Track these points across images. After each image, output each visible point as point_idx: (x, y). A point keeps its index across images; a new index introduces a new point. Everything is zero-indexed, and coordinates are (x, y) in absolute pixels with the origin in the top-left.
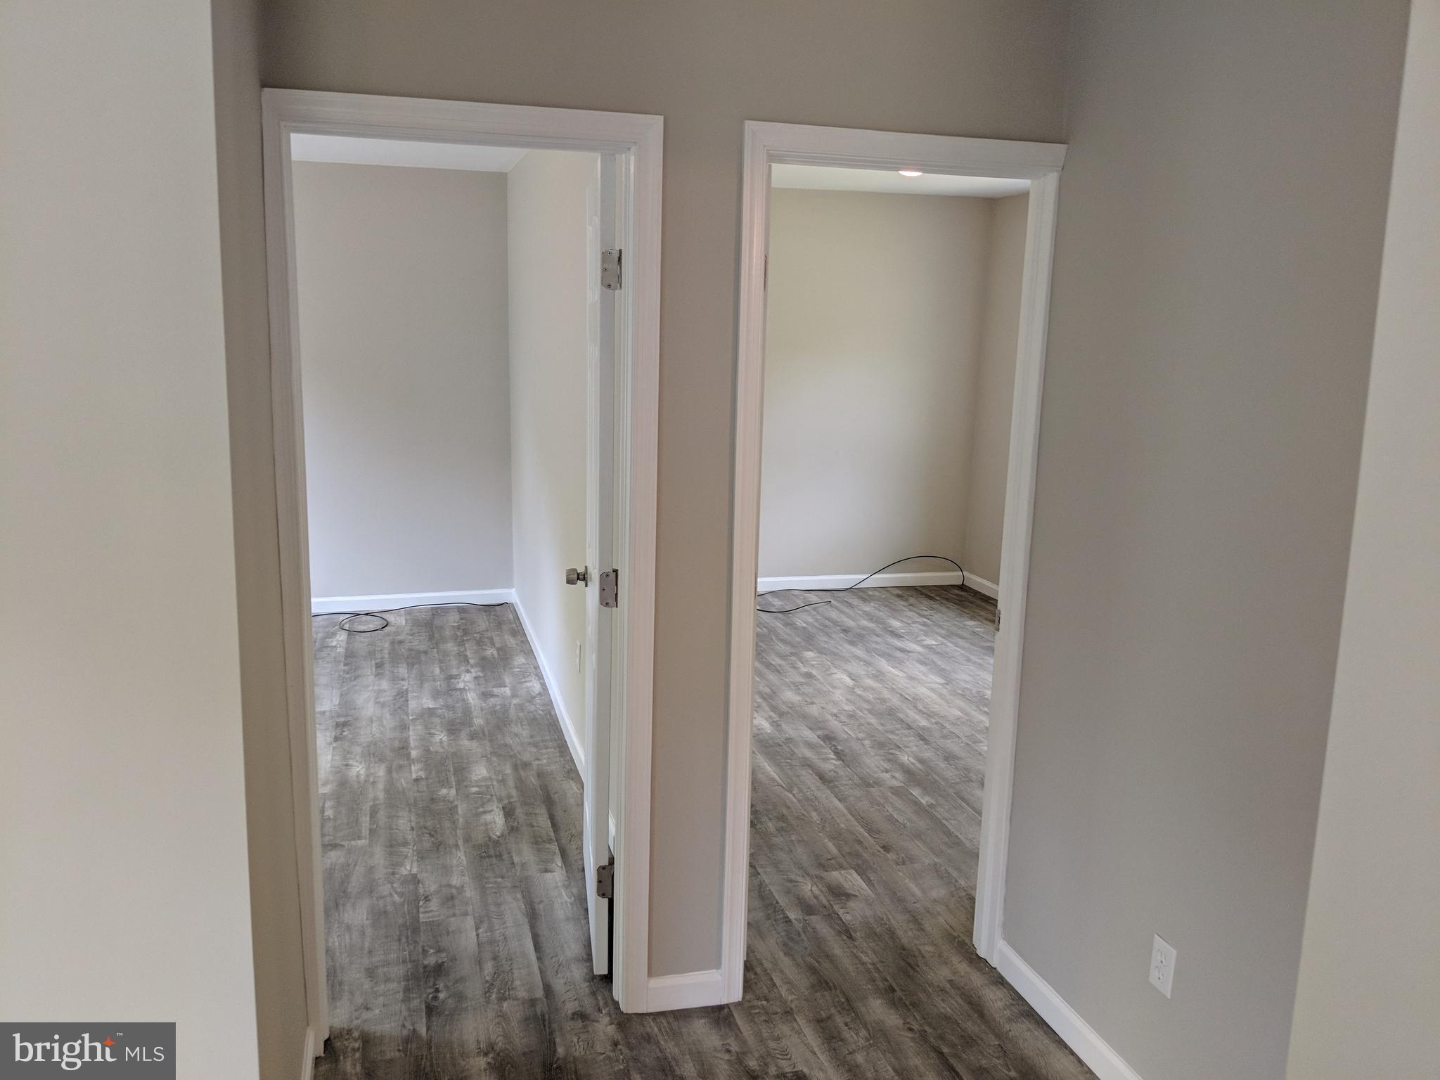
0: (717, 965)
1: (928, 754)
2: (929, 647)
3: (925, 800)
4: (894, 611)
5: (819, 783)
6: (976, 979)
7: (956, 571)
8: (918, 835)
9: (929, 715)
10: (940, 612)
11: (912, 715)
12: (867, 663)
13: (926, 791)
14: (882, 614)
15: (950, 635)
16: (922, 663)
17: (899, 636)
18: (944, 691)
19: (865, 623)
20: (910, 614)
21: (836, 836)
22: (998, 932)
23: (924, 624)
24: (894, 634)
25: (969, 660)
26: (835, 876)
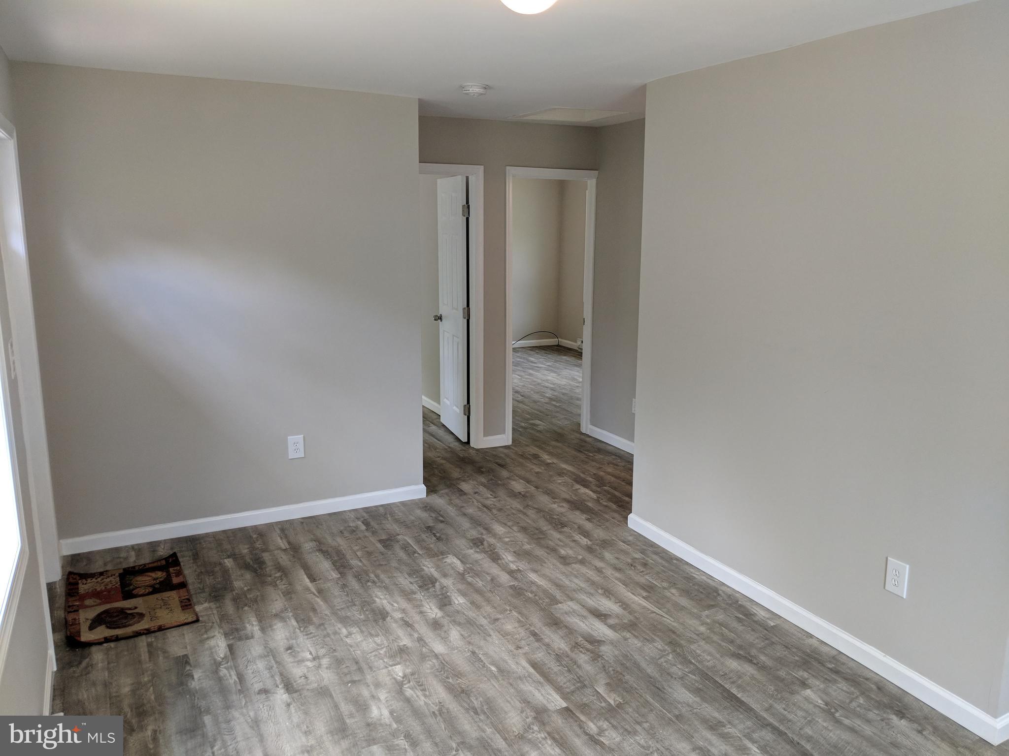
0: (504, 433)
1: (556, 394)
2: (548, 365)
3: (558, 404)
4: (530, 355)
5: (517, 403)
6: (583, 437)
7: (555, 338)
8: (558, 412)
9: (554, 384)
10: (551, 354)
11: (547, 384)
12: (524, 372)
13: (557, 402)
14: (525, 356)
15: (556, 361)
16: (547, 370)
17: (535, 363)
18: (558, 377)
19: (519, 360)
20: (538, 356)
21: (529, 413)
22: (589, 422)
23: (544, 359)
24: (532, 362)
25: (566, 368)
26: (531, 422)
